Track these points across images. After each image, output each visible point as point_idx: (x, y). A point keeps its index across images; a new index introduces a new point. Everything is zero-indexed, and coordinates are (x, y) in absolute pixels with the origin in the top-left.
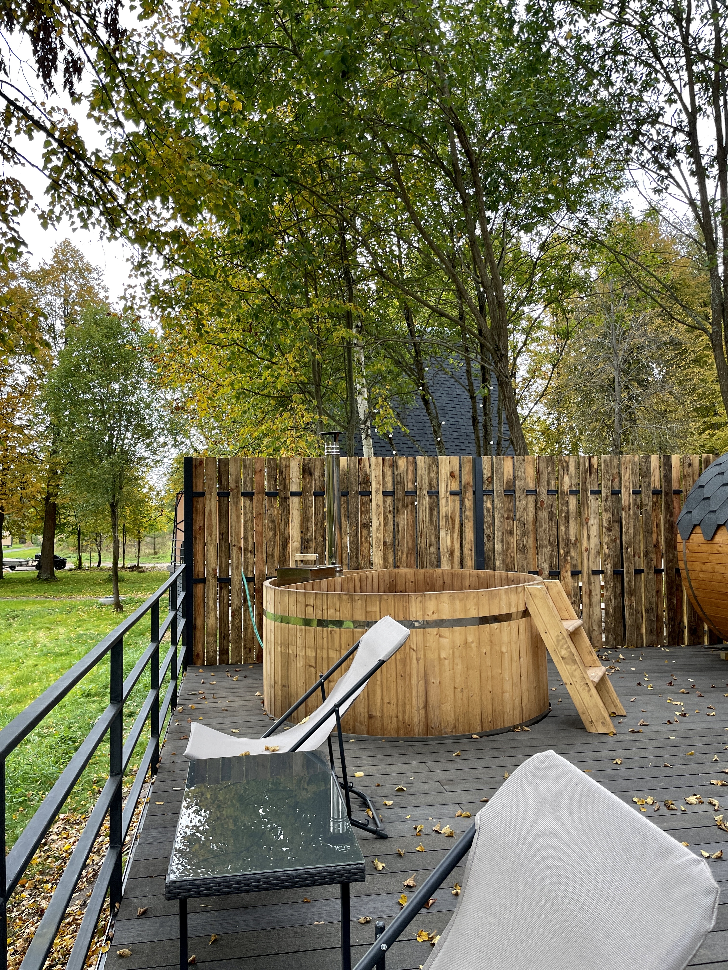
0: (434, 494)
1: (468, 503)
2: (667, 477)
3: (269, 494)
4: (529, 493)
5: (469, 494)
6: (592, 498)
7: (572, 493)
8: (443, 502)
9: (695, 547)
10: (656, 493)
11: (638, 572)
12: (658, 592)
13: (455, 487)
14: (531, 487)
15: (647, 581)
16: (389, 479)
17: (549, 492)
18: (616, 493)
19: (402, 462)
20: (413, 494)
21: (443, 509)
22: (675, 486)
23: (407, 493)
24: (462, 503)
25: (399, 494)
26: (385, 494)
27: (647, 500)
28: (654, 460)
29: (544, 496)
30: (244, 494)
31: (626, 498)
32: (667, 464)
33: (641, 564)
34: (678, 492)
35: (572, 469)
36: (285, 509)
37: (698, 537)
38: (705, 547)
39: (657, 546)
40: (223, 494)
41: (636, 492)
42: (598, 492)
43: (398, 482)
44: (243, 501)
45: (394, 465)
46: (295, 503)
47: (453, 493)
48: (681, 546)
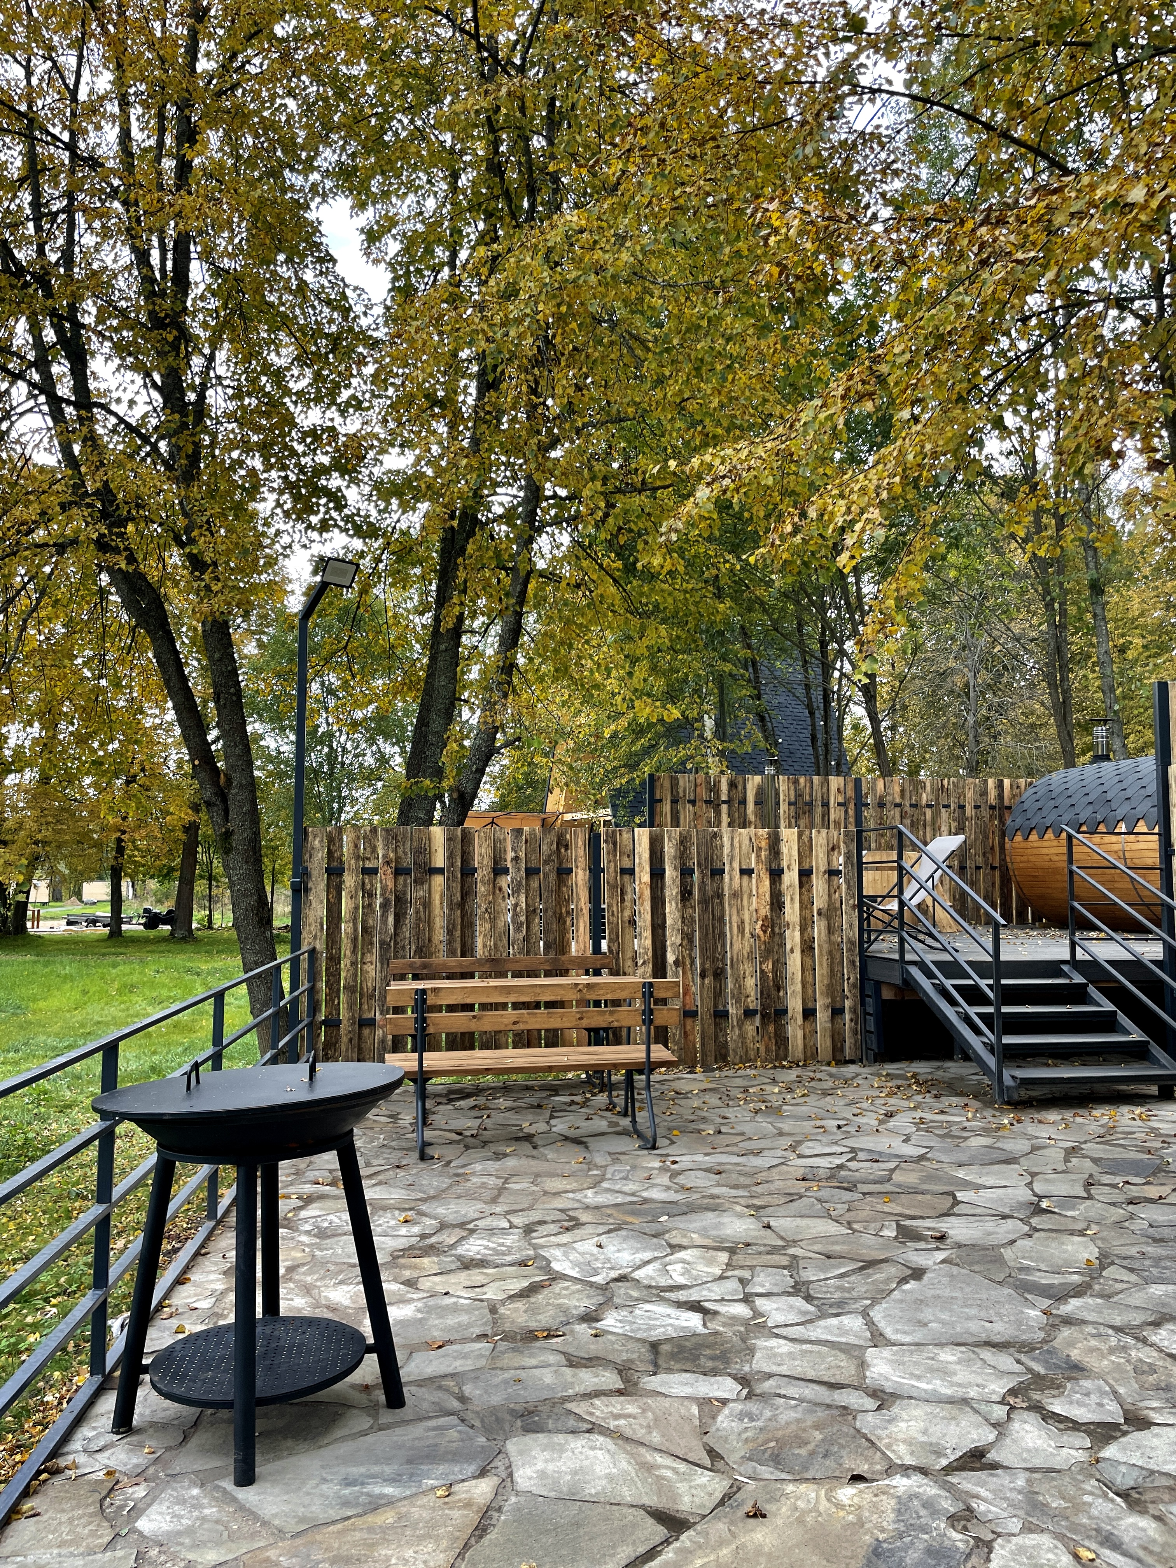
0: (826, 804)
1: (851, 812)
2: (1000, 796)
3: (706, 802)
4: (897, 805)
5: (852, 805)
6: (943, 810)
7: (930, 806)
8: (832, 811)
9: (1016, 845)
10: (992, 808)
11: (978, 868)
12: (993, 884)
13: (841, 799)
14: (898, 800)
15: (985, 875)
16: (792, 792)
17: (911, 806)
18: (962, 807)
19: (802, 780)
20: (810, 804)
21: (832, 816)
22: (1006, 803)
23: (806, 804)
24: (846, 812)
25: (800, 804)
26: (790, 804)
27: (985, 813)
28: (991, 782)
29: (908, 808)
30: (689, 801)
31: (969, 811)
32: (1000, 785)
33: (980, 861)
34: (1009, 808)
35: (928, 788)
36: (718, 814)
37: (1019, 838)
38: (1023, 845)
39: (992, 848)
40: (675, 802)
41: (977, 807)
42: (947, 806)
43: (799, 795)
44: (689, 807)
45: (796, 782)
46: (724, 807)
47: (839, 804)
48: (1008, 845)
